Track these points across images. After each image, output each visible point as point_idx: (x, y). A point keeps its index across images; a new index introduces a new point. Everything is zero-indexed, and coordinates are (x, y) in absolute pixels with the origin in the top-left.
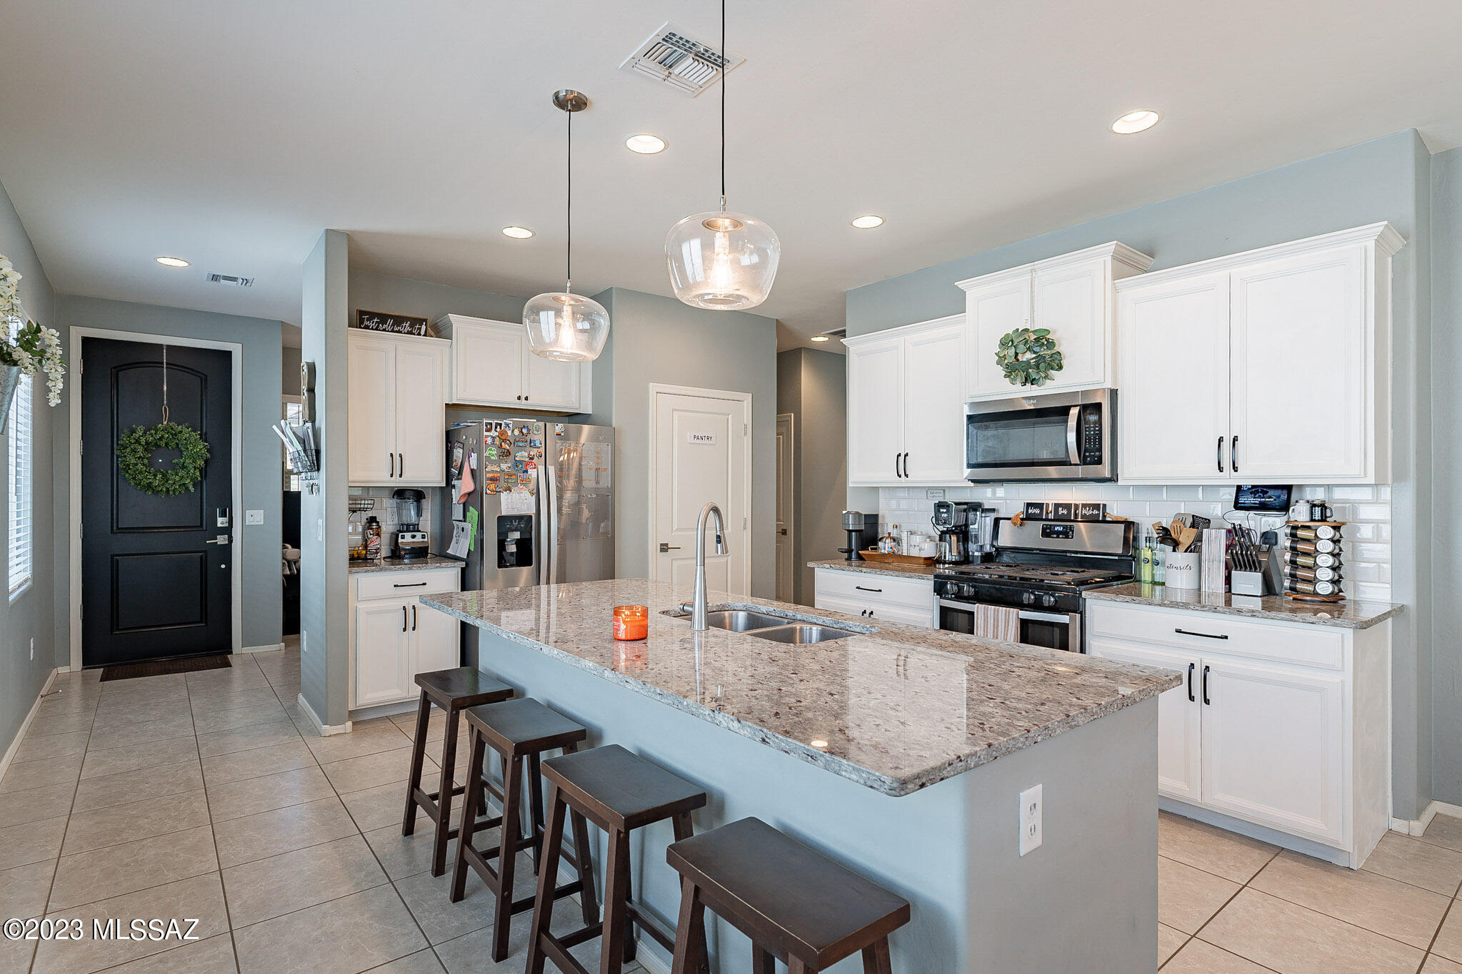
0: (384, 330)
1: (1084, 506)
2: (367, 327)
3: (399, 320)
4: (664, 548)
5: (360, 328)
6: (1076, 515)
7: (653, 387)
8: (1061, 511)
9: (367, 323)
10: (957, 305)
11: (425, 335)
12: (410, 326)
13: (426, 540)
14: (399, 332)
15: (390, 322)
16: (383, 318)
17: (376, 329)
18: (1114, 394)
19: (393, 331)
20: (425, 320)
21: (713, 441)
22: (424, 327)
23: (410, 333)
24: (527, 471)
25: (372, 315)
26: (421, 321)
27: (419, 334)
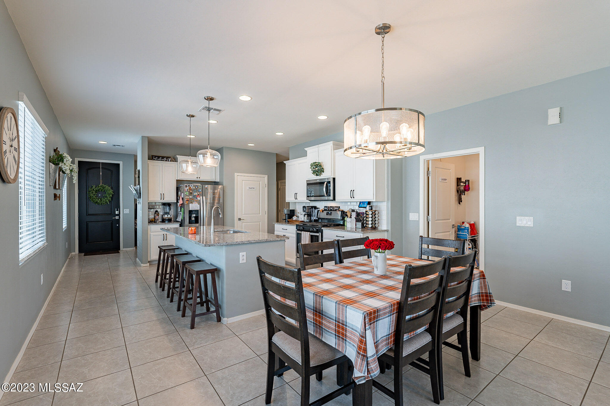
0: (159, 160)
1: (335, 207)
2: (154, 160)
3: (163, 157)
4: (240, 219)
5: (152, 160)
6: (329, 209)
7: (236, 174)
8: (331, 208)
9: (154, 159)
10: (305, 154)
11: (171, 161)
12: (166, 159)
13: (171, 217)
14: (163, 161)
15: (161, 158)
16: (159, 157)
17: (157, 160)
18: (334, 179)
19: (161, 160)
20: (171, 157)
21: (255, 189)
22: (170, 159)
23: (166, 161)
24: (197, 198)
25: (155, 156)
26: (169, 157)
27: (169, 161)
